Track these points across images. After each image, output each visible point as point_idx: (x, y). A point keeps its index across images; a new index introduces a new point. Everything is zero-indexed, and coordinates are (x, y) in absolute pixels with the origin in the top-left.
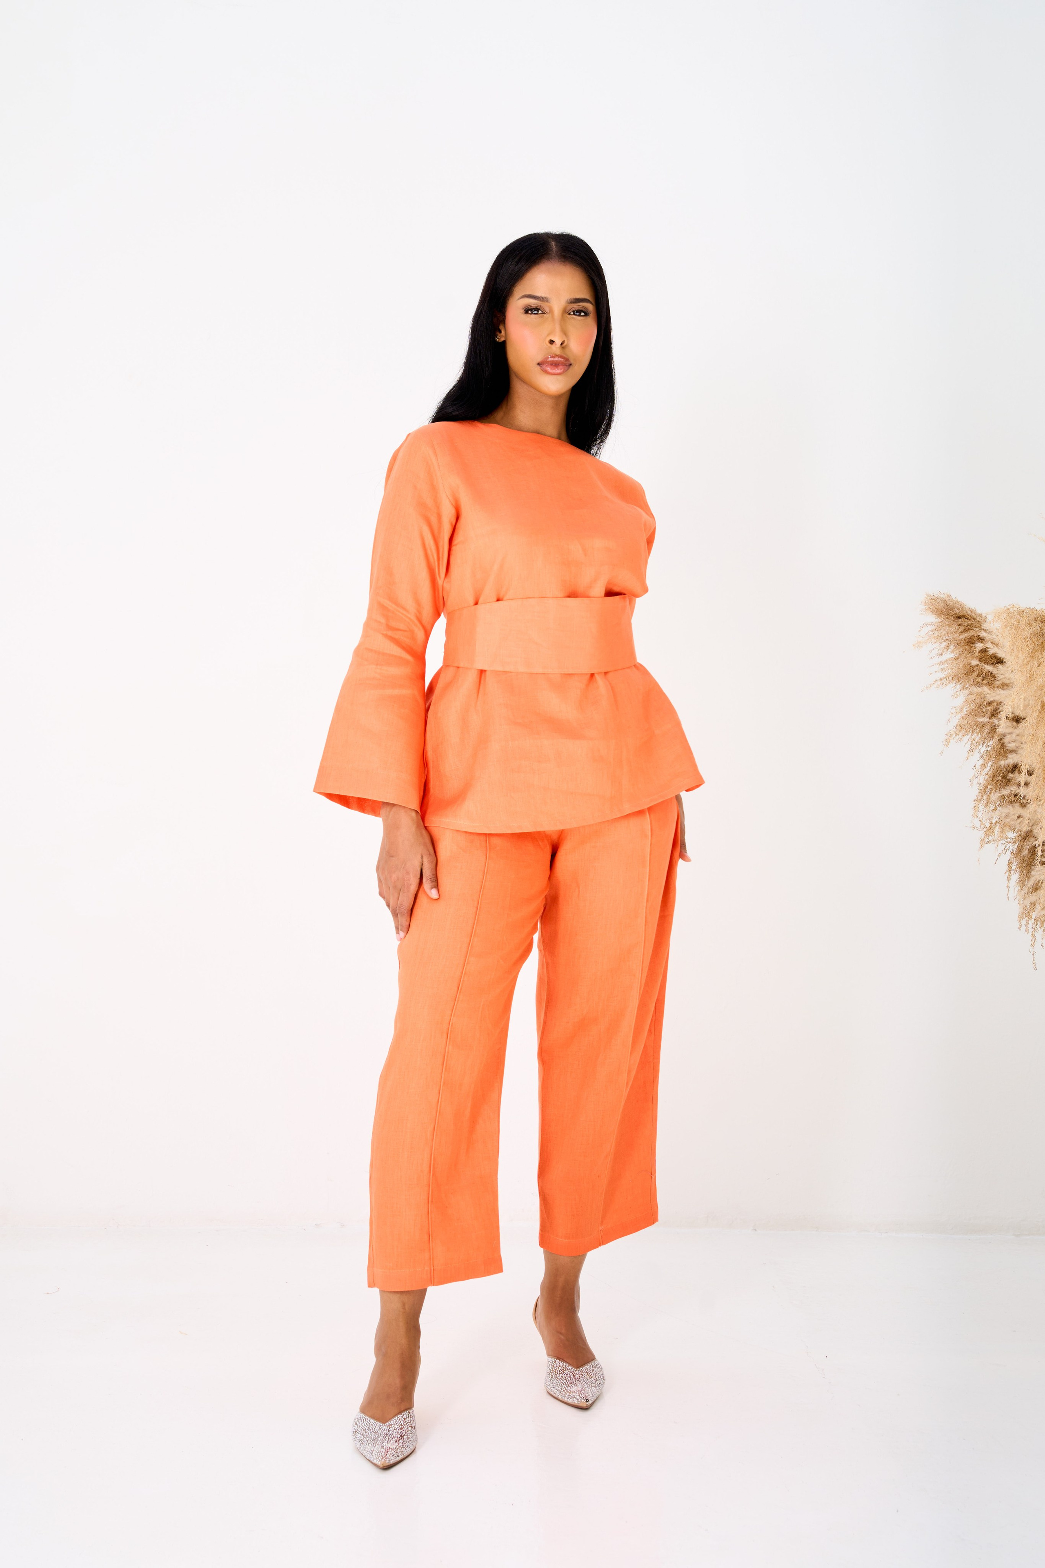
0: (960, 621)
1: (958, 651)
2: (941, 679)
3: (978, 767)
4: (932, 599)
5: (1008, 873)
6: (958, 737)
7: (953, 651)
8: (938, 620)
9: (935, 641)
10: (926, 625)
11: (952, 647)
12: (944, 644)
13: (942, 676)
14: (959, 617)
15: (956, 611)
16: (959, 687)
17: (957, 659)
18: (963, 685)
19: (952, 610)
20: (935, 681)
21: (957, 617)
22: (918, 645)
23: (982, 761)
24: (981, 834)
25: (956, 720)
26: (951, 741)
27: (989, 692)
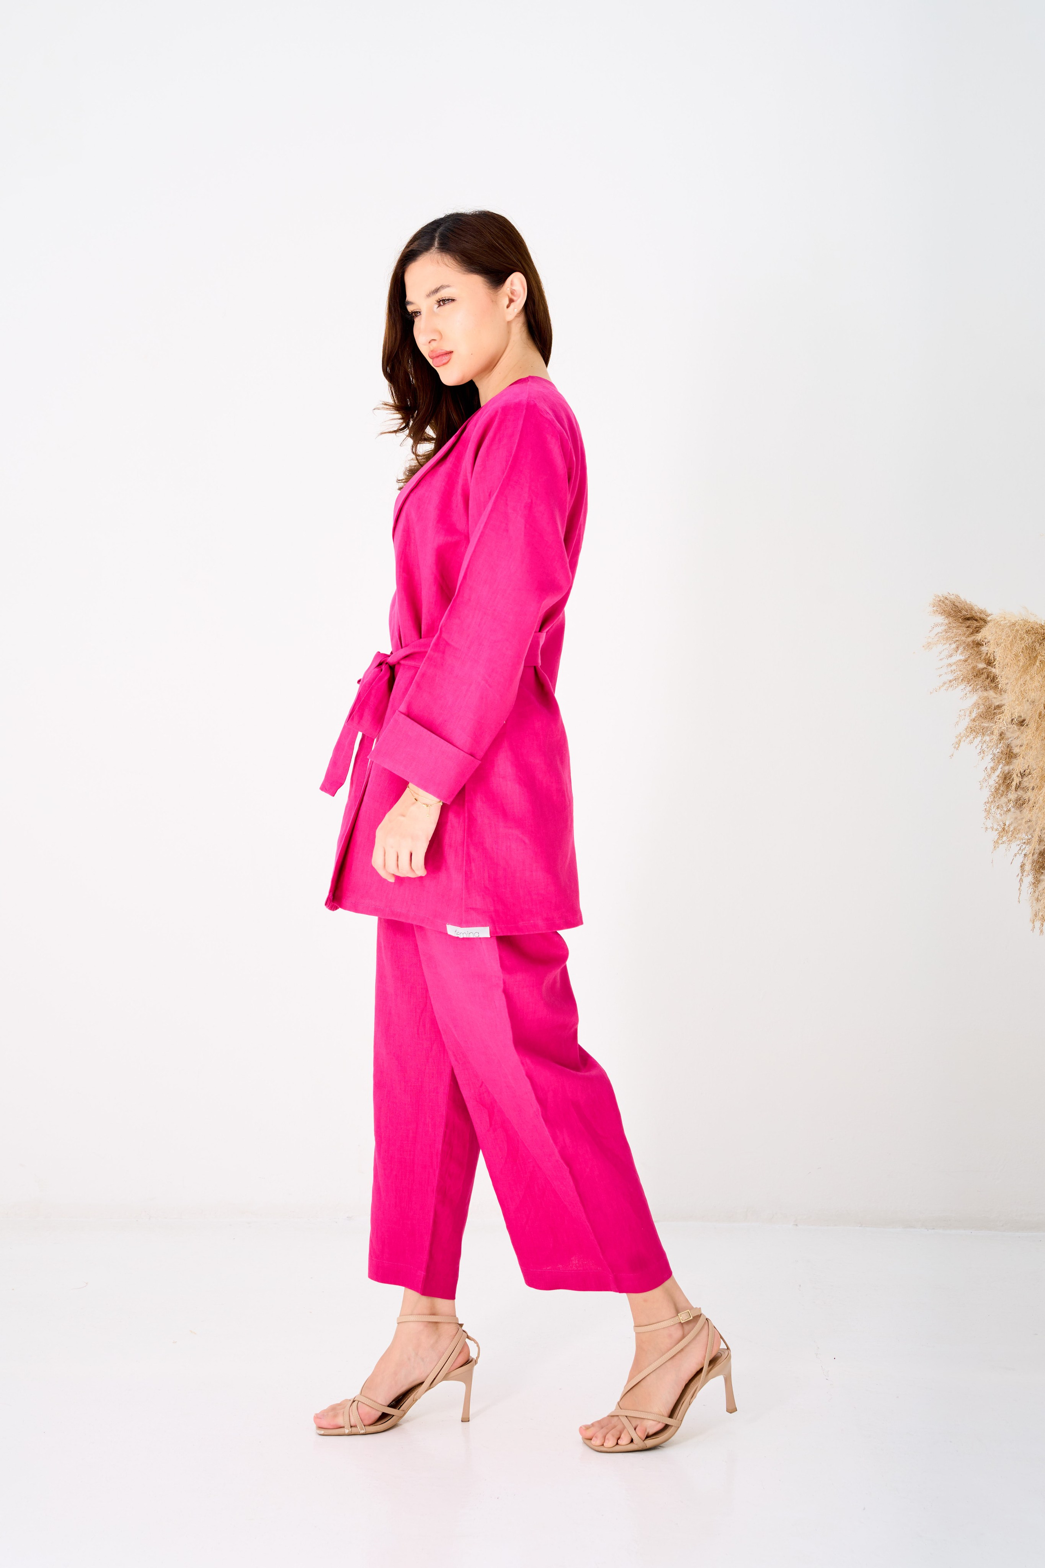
0: (969, 623)
1: (967, 654)
2: (950, 681)
3: (989, 769)
4: (940, 601)
5: (1020, 875)
6: (968, 739)
7: (962, 653)
8: (947, 621)
9: (945, 642)
10: (937, 625)
11: (961, 649)
12: (954, 646)
13: (951, 677)
14: (968, 619)
15: (964, 612)
16: (969, 688)
17: (966, 661)
18: (972, 686)
19: (960, 611)
20: (945, 683)
21: (965, 619)
22: (928, 646)
23: (992, 764)
24: (994, 835)
25: (966, 722)
26: (962, 743)
27: (995, 696)
